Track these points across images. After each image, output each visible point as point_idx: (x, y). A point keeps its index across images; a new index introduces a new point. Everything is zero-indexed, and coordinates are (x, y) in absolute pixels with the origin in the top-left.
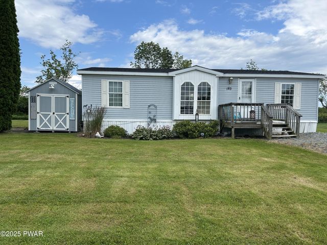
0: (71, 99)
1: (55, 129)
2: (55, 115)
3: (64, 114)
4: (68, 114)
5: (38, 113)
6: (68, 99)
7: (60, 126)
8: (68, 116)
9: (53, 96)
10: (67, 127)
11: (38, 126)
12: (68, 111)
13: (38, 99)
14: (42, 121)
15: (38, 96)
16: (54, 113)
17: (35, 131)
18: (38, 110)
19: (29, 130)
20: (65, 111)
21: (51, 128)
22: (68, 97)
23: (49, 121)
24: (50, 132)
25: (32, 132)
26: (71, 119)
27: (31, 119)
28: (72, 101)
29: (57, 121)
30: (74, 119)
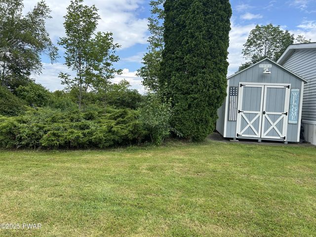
0: (293, 90)
1: (264, 136)
2: (266, 115)
3: (281, 113)
4: (286, 114)
5: (239, 112)
6: (288, 91)
7: (273, 132)
8: (286, 118)
9: (265, 86)
10: (284, 134)
11: (238, 131)
12: (286, 110)
13: (241, 90)
14: (244, 123)
15: (241, 85)
16: (264, 113)
17: (232, 139)
18: (240, 108)
19: (225, 136)
20: (282, 110)
21: (258, 136)
22: (288, 87)
23: (256, 124)
24: (256, 141)
25: (228, 139)
26: (290, 122)
27: (228, 120)
28: (295, 94)
29: (268, 125)
30: (295, 122)
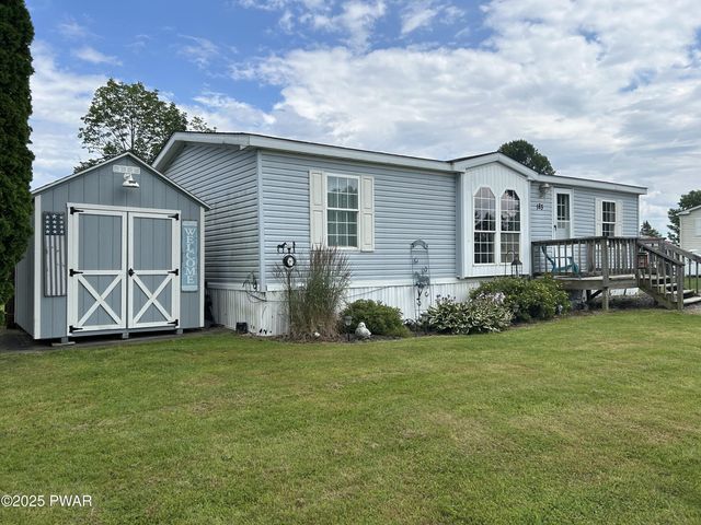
0: (185, 223)
1: (134, 324)
2: (134, 276)
3: (165, 272)
4: (176, 272)
5: (72, 273)
6: (176, 224)
7: (153, 313)
8: (176, 280)
9: (128, 214)
10: (174, 315)
11: (73, 319)
12: (176, 265)
13: (73, 222)
14: (85, 299)
15: (73, 211)
16: (130, 273)
17: (58, 340)
18: (73, 264)
19: (37, 336)
20: (167, 264)
21: (120, 325)
22: (176, 217)
23: (114, 299)
24: (117, 336)
25: (46, 343)
26: (185, 288)
27: (44, 294)
28: (190, 232)
29: (140, 298)
30: (195, 288)
